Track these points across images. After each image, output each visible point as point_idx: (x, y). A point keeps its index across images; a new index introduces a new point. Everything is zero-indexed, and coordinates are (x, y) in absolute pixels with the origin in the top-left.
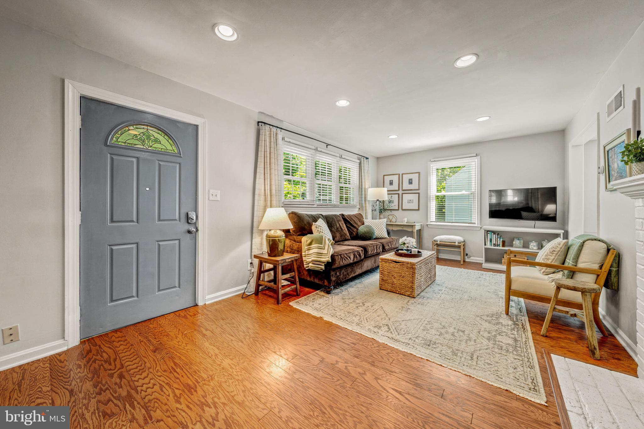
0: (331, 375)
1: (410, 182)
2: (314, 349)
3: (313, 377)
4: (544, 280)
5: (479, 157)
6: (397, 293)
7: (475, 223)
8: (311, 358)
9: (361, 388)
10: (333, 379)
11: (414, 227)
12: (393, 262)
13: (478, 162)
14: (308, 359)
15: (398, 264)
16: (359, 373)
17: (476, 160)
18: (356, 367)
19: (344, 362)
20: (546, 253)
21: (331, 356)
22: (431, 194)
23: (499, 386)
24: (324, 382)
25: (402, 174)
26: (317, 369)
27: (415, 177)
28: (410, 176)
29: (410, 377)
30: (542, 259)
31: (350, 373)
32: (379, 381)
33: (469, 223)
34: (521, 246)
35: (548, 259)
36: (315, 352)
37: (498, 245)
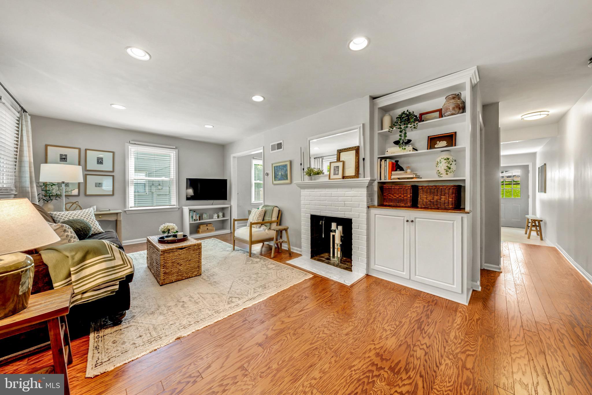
0: (280, 340)
1: (100, 161)
2: (239, 350)
3: (279, 353)
4: (261, 231)
5: (177, 150)
6: (183, 280)
7: (174, 205)
8: (252, 354)
9: (296, 326)
10: (284, 340)
11: (118, 214)
12: (179, 250)
13: (176, 153)
14: (252, 356)
15: (184, 250)
16: (281, 324)
17: (175, 152)
18: (275, 325)
19: (267, 330)
20: (257, 217)
21: (255, 338)
22: (130, 178)
23: (304, 280)
24: (286, 345)
25: (86, 150)
26: (270, 350)
27: (107, 158)
28: (101, 155)
29: (290, 303)
30: (256, 220)
31: (280, 329)
32: (292, 316)
33: (170, 206)
34: (208, 218)
35: (259, 220)
36: (244, 350)
37: (197, 220)
